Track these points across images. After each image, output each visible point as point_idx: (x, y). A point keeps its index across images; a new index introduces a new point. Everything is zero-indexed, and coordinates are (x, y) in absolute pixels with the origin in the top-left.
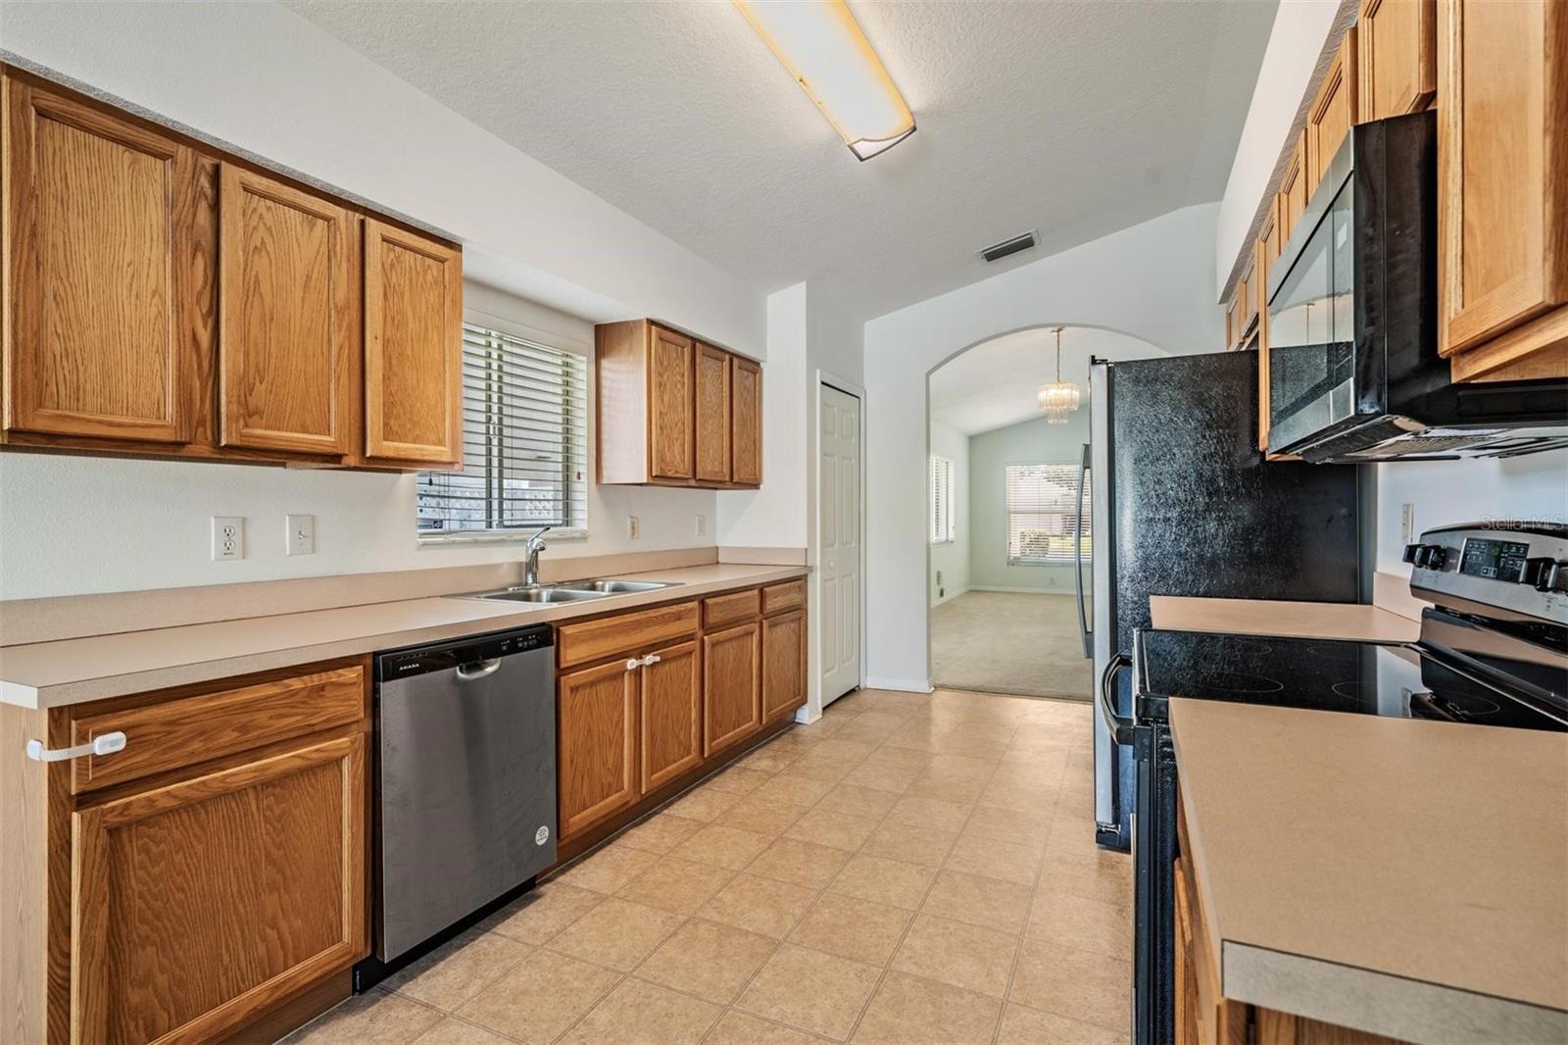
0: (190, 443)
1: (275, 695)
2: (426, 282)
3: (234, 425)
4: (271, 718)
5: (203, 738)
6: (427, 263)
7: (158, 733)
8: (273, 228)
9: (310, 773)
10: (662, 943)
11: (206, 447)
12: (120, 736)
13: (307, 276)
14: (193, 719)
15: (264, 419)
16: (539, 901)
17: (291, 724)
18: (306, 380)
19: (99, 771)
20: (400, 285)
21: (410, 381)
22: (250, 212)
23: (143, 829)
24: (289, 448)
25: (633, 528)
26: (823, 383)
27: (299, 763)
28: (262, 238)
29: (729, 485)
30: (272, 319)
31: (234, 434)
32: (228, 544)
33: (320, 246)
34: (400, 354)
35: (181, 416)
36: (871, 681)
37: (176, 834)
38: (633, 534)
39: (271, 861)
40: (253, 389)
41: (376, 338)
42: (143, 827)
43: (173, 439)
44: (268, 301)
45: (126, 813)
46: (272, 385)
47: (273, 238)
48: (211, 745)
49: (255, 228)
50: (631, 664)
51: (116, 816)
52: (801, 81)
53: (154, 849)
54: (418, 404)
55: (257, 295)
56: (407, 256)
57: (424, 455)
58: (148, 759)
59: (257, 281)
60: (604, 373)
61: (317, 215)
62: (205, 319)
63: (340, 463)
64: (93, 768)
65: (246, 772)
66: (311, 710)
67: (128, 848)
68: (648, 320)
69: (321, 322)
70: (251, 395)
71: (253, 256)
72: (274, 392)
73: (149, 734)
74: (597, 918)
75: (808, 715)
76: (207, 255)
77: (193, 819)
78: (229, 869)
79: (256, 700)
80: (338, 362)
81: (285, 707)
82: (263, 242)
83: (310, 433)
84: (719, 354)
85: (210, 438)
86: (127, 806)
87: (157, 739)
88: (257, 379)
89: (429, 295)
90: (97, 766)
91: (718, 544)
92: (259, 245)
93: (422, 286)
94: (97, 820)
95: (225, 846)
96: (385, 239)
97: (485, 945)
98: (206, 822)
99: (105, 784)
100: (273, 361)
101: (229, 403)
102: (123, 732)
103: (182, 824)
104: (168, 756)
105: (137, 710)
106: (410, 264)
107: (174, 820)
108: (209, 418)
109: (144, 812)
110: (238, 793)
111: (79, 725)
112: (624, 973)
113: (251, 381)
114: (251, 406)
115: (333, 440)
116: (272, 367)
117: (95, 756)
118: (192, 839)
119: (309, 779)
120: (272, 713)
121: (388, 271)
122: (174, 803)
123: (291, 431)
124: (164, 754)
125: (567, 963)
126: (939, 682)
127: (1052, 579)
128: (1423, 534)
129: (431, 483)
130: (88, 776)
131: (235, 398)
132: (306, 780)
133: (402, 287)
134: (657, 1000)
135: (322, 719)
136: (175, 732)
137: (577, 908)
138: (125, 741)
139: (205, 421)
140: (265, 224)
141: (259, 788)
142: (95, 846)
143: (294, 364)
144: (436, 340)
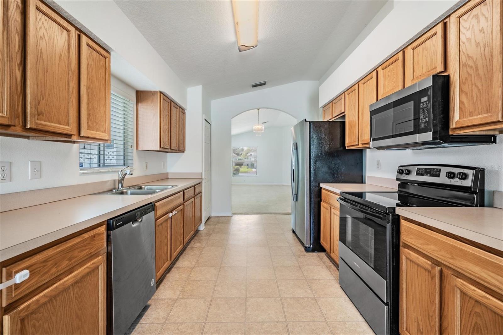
0: (14, 126)
1: (80, 242)
2: (100, 65)
3: (33, 119)
4: (79, 252)
5: (56, 266)
6: (100, 58)
7: (40, 267)
8: (48, 30)
9: (90, 274)
10: (209, 309)
11: (19, 128)
12: (26, 272)
13: (60, 54)
14: (53, 258)
15: (44, 117)
16: (150, 307)
17: (85, 254)
18: (60, 101)
19: (17, 291)
20: (92, 65)
21: (95, 106)
22: (38, 20)
23: (34, 316)
24: (54, 131)
25: (146, 166)
26: (205, 120)
27: (87, 270)
28: (43, 33)
29: (178, 151)
30: (47, 72)
31: (33, 123)
32: (3, 175)
33: (65, 42)
34: (92, 94)
35: (11, 113)
36: (213, 215)
37: (46, 314)
38: (146, 168)
39: (77, 317)
40: (40, 102)
41: (85, 86)
42: (34, 315)
43: (7, 123)
44: (45, 63)
45: (28, 310)
46: (47, 102)
47: (48, 34)
48: (59, 269)
49: (41, 28)
50: (170, 215)
51: (24, 312)
52: (237, 23)
53: (37, 324)
54: (98, 115)
55: (41, 59)
56: (94, 53)
57: (100, 137)
58: (37, 280)
59: (41, 52)
60: (139, 109)
61: (64, 28)
62: (19, 66)
63: (71, 138)
64: (14, 291)
65: (71, 278)
66: (92, 246)
67: (27, 327)
68: (160, 91)
69: (65, 76)
70: (39, 105)
71: (40, 40)
72: (48, 105)
73: (36, 268)
74: (178, 307)
75: (202, 227)
76: (19, 35)
77: (51, 305)
78: (64, 325)
79: (73, 245)
80: (72, 94)
81: (83, 247)
82: (44, 35)
83: (61, 125)
84: (176, 106)
85: (21, 124)
86: (28, 306)
87: (40, 270)
88: (41, 98)
89: (101, 70)
90: (16, 289)
91: (168, 172)
92: (42, 36)
93: (99, 66)
94: (17, 317)
95: (62, 314)
96: (88, 45)
97: (140, 329)
98: (56, 305)
99: (19, 297)
100: (47, 90)
101: (31, 108)
102: (27, 269)
103: (48, 309)
104: (44, 277)
105: (31, 257)
106: (95, 57)
107: (45, 308)
108: (20, 114)
109: (35, 307)
110: (66, 290)
111: (7, 270)
112: (203, 322)
113: (39, 99)
114: (39, 110)
115: (70, 128)
116: (47, 93)
117: (16, 285)
118: (51, 315)
119: (89, 277)
120: (79, 250)
121: (88, 58)
122: (46, 300)
123: (54, 123)
124: (42, 277)
125: (179, 325)
126: (233, 212)
127: (245, 181)
128: (399, 167)
129: (84, 148)
130: (12, 295)
131: (34, 106)
132: (88, 277)
133: (92, 66)
134: (221, 327)
135: (94, 250)
136: (46, 265)
137: (168, 306)
138: (29, 274)
139: (19, 116)
140: (45, 27)
141: (74, 285)
142: (16, 330)
143: (56, 93)
144: (103, 90)
